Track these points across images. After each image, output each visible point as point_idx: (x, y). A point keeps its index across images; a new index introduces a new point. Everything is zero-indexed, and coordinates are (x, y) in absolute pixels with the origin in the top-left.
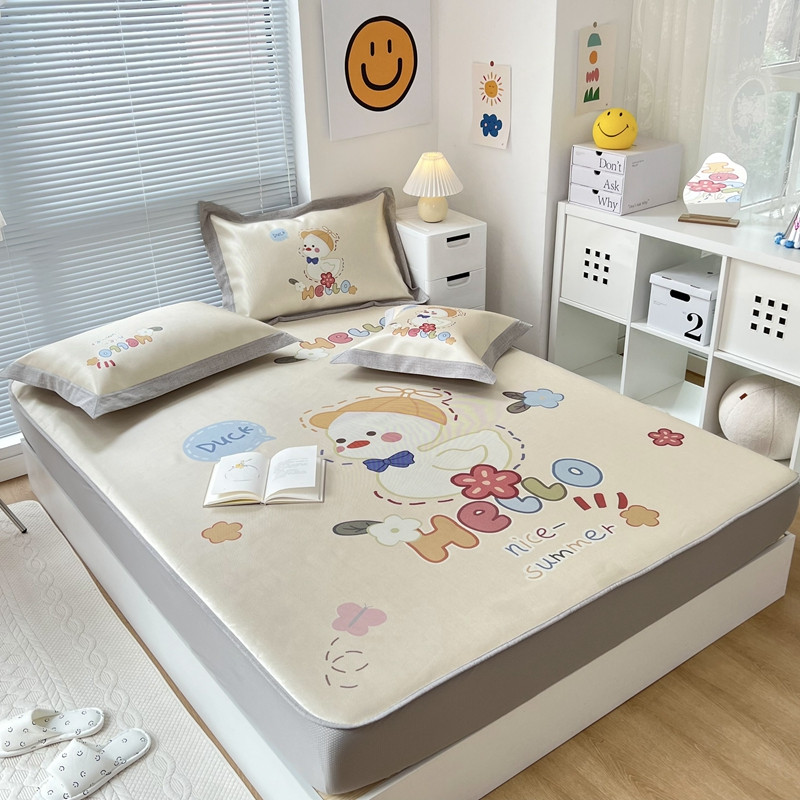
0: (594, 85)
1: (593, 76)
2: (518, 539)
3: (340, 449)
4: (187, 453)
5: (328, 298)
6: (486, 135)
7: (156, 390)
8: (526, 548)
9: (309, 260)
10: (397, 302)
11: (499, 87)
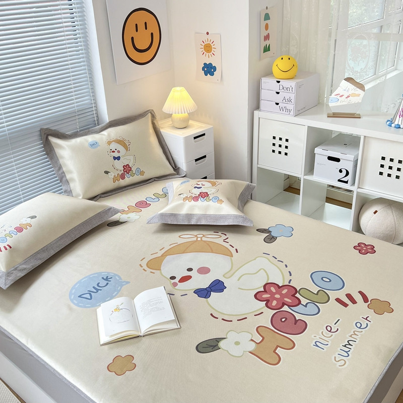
0: (267, 42)
1: (267, 37)
2: (318, 337)
3: (175, 285)
4: (74, 303)
5: (128, 180)
6: (206, 75)
7: (40, 259)
8: (326, 343)
9: (115, 158)
10: (168, 177)
11: (213, 47)
